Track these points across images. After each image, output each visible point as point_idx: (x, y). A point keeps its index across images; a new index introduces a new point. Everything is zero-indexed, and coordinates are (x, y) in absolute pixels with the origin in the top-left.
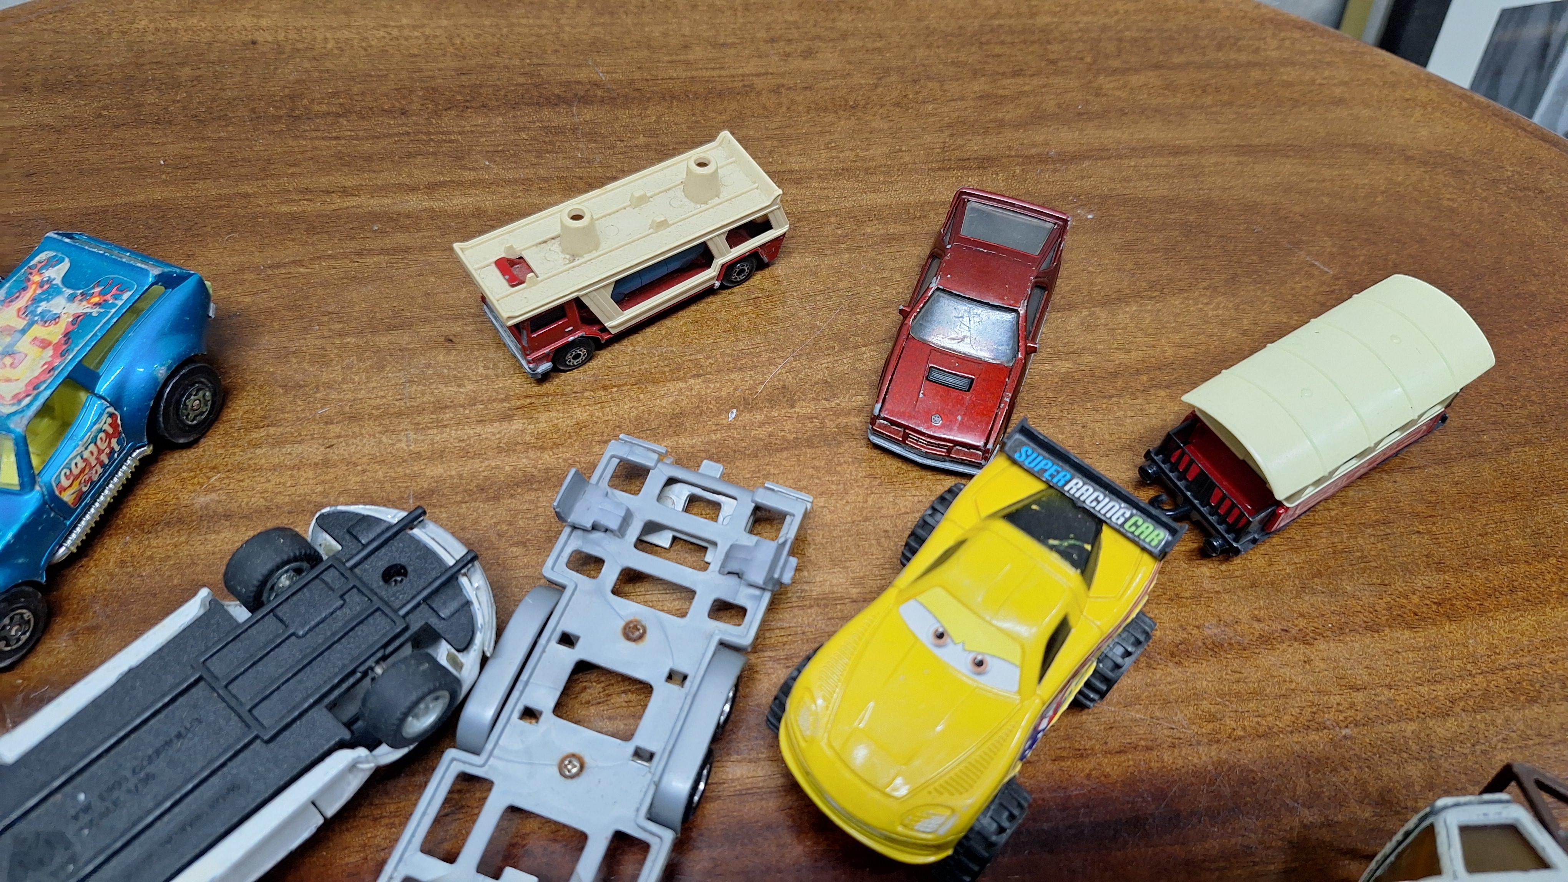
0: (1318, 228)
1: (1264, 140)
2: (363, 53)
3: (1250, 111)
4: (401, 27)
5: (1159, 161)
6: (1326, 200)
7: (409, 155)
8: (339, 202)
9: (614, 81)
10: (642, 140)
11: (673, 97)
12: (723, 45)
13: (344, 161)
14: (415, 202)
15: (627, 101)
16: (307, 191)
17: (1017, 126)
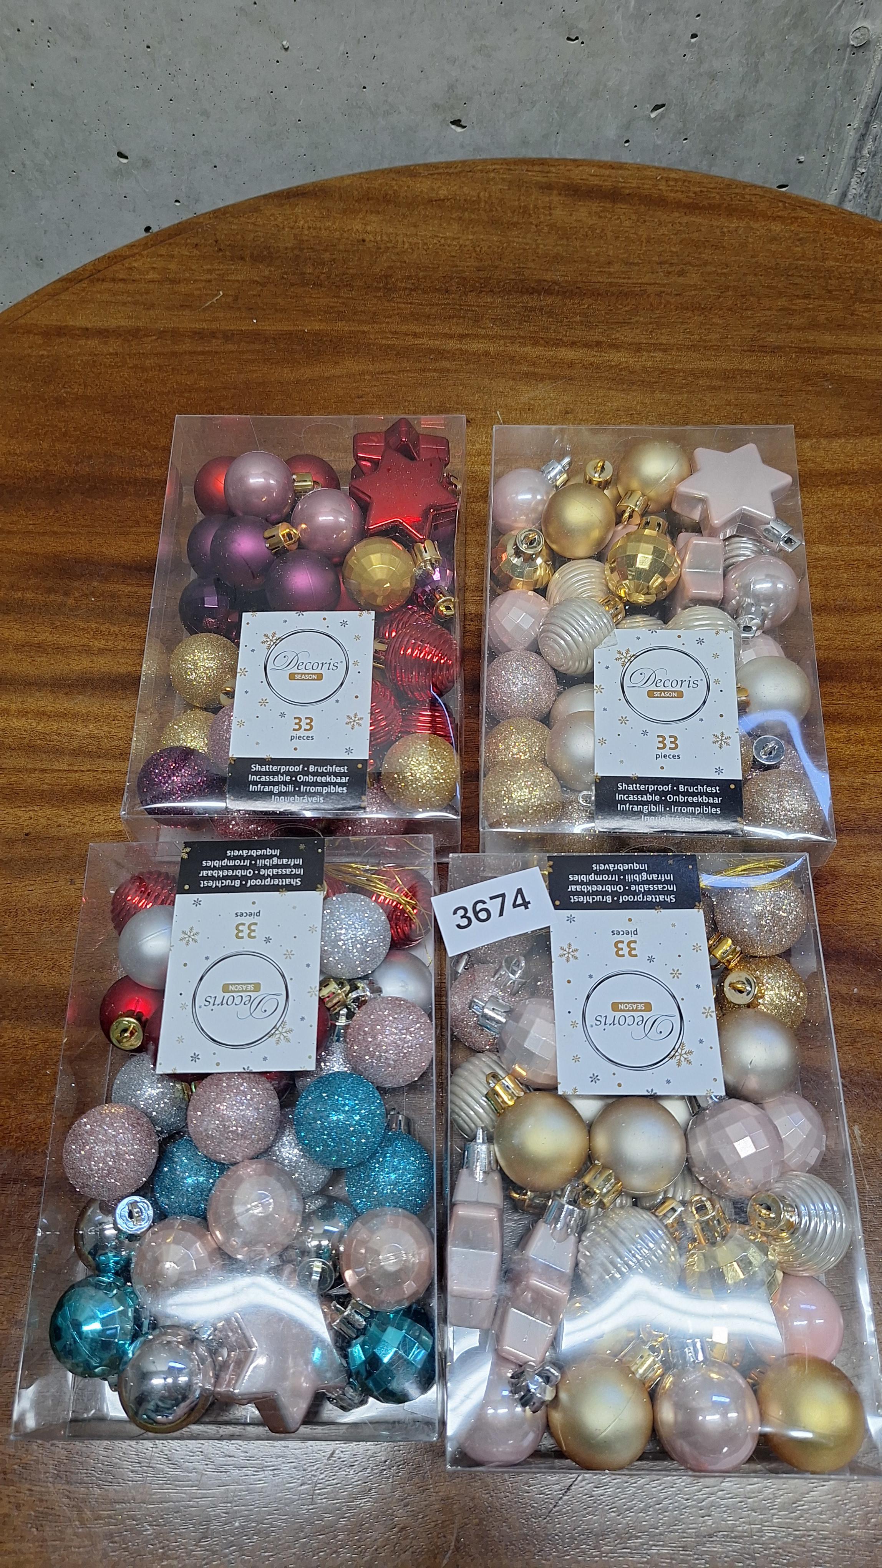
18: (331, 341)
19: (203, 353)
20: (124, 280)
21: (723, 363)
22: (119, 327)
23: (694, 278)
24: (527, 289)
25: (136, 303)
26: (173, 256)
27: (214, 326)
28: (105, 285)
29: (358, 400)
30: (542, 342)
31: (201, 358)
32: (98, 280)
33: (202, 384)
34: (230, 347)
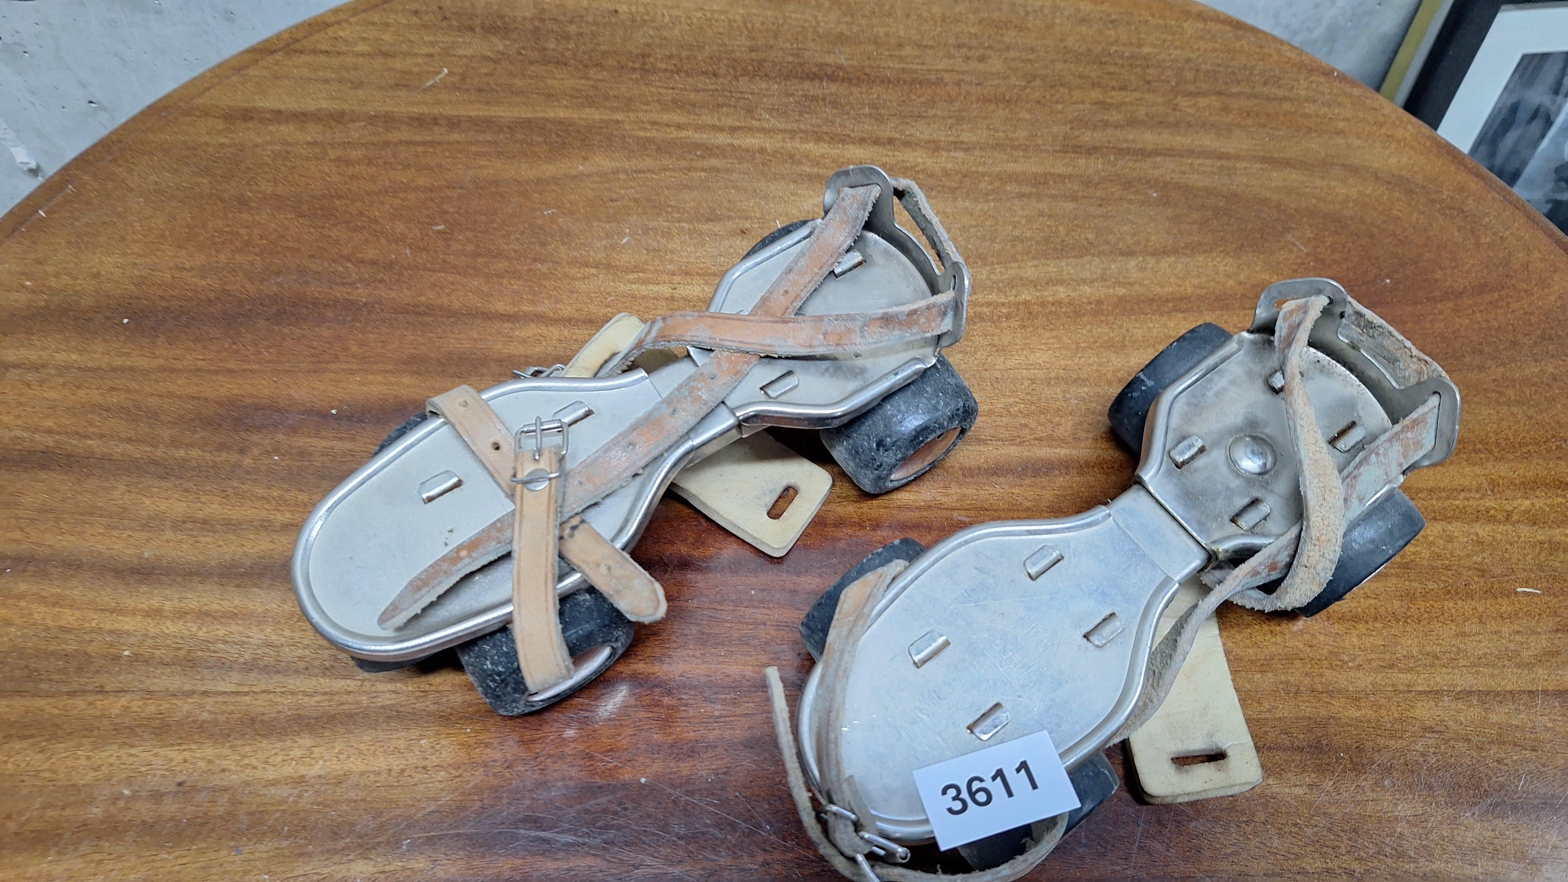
0: (1304, 220)
1: (1282, 155)
2: (687, 27)
3: (1276, 133)
4: (713, 12)
5: (1209, 162)
6: (1314, 201)
7: (719, 106)
8: (674, 134)
9: (852, 66)
10: (867, 110)
11: (889, 82)
12: (926, 46)
13: (678, 104)
14: (722, 139)
15: (859, 82)
16: (654, 123)
17: (1117, 126)
18: (578, 132)
19: (424, 144)
20: (327, 52)
21: (1032, 166)
22: (319, 111)
23: (996, 64)
24: (807, 74)
25: (341, 81)
26: (387, 25)
27: (436, 110)
28: (304, 58)
29: (611, 204)
30: (826, 138)
31: (420, 149)
32: (295, 51)
33: (421, 181)
34: (455, 136)
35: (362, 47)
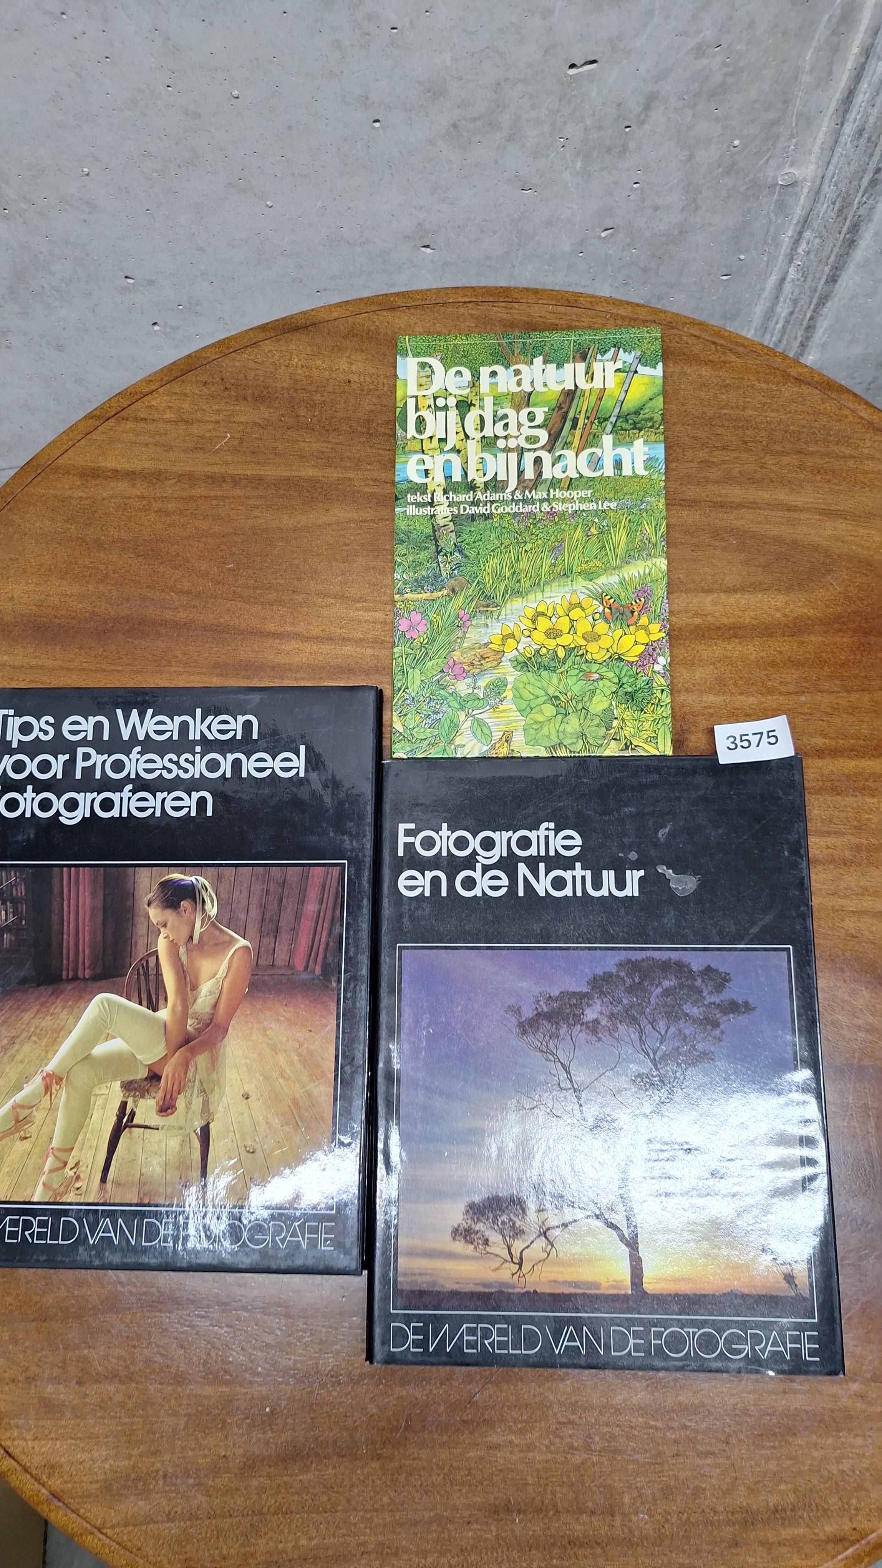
0: (843, 564)
1: (837, 507)
3: (837, 488)
5: (781, 514)
6: (854, 547)
17: (715, 482)
18: (322, 488)
19: (216, 498)
20: (145, 419)
22: (143, 470)
25: (156, 445)
26: (185, 395)
27: (223, 470)
28: (130, 425)
29: (344, 547)
31: (214, 502)
32: (123, 419)
33: (216, 529)
34: (238, 492)
35: (169, 415)
